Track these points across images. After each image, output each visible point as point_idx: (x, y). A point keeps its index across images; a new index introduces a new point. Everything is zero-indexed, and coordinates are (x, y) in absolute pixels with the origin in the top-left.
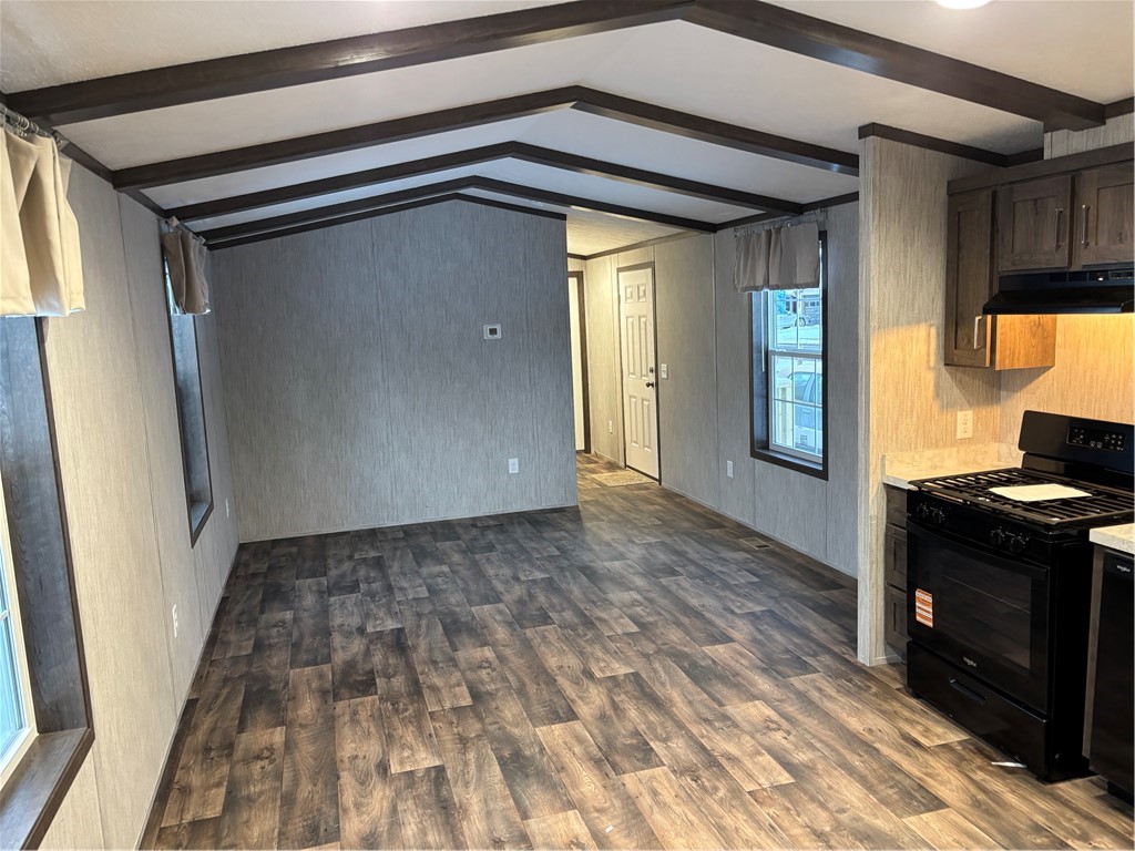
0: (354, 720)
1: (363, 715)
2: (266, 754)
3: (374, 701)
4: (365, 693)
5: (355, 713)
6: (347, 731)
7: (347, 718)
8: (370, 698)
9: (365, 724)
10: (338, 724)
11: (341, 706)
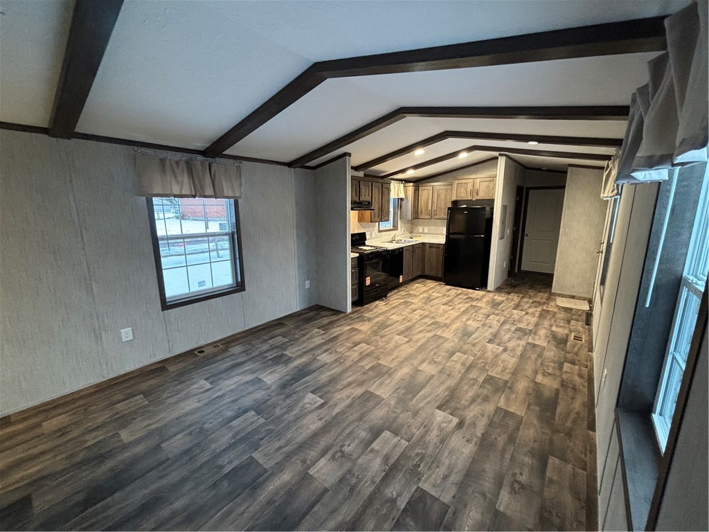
0: (504, 369)
1: (499, 369)
2: (546, 374)
3: (491, 372)
4: (492, 377)
5: (502, 371)
6: (510, 366)
7: (507, 371)
8: (492, 374)
9: (502, 365)
10: (512, 371)
11: (507, 377)
